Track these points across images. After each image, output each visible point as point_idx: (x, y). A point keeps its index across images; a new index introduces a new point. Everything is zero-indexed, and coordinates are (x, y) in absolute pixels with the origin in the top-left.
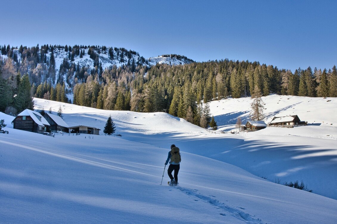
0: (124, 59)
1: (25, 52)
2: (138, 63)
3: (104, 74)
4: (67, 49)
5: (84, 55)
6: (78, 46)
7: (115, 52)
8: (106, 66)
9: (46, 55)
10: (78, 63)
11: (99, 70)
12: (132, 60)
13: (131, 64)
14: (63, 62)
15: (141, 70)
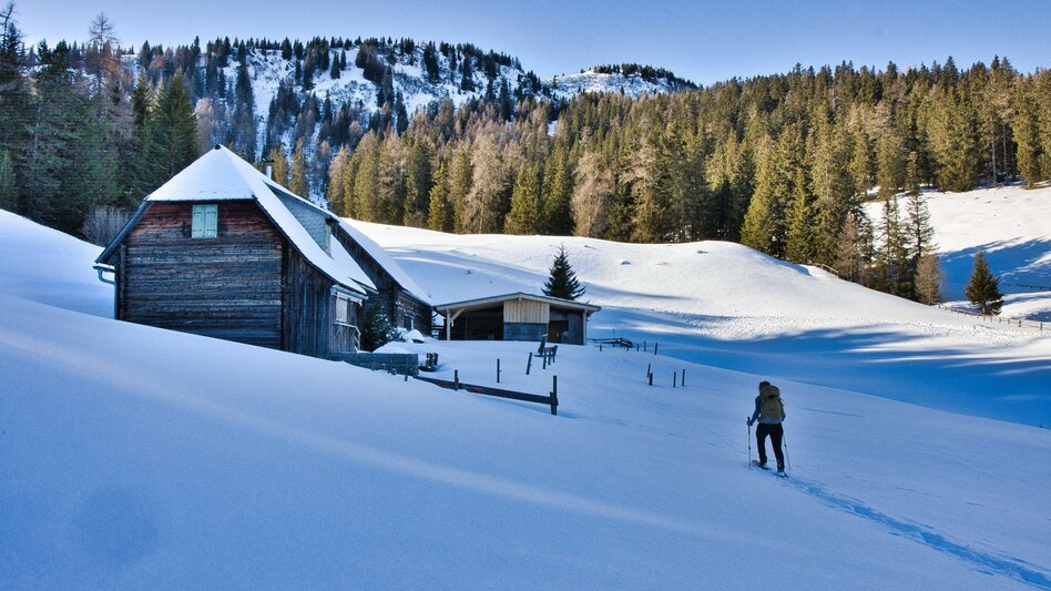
0: (474, 79)
1: (156, 62)
2: (518, 93)
3: (414, 129)
4: (287, 50)
5: (343, 69)
6: (325, 42)
7: (442, 57)
8: (417, 103)
9: (222, 71)
10: (325, 94)
11: (395, 116)
12: (498, 84)
13: (497, 95)
14: (277, 92)
15: (535, 111)
